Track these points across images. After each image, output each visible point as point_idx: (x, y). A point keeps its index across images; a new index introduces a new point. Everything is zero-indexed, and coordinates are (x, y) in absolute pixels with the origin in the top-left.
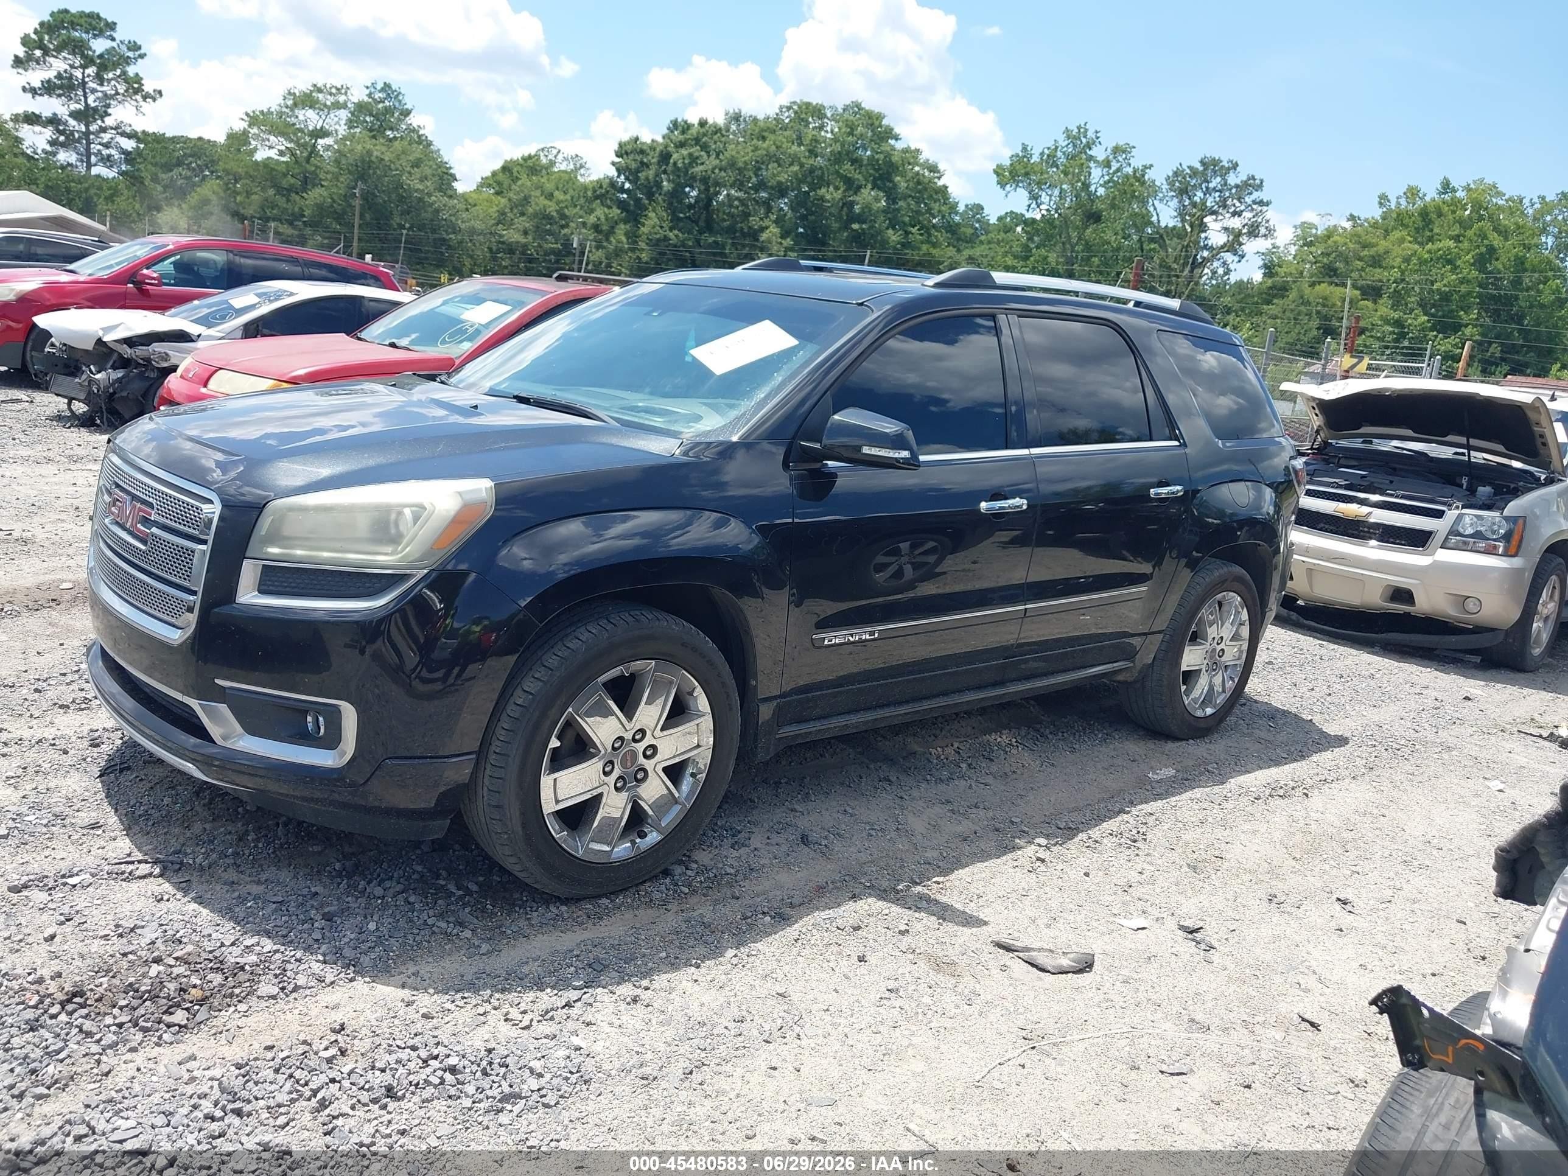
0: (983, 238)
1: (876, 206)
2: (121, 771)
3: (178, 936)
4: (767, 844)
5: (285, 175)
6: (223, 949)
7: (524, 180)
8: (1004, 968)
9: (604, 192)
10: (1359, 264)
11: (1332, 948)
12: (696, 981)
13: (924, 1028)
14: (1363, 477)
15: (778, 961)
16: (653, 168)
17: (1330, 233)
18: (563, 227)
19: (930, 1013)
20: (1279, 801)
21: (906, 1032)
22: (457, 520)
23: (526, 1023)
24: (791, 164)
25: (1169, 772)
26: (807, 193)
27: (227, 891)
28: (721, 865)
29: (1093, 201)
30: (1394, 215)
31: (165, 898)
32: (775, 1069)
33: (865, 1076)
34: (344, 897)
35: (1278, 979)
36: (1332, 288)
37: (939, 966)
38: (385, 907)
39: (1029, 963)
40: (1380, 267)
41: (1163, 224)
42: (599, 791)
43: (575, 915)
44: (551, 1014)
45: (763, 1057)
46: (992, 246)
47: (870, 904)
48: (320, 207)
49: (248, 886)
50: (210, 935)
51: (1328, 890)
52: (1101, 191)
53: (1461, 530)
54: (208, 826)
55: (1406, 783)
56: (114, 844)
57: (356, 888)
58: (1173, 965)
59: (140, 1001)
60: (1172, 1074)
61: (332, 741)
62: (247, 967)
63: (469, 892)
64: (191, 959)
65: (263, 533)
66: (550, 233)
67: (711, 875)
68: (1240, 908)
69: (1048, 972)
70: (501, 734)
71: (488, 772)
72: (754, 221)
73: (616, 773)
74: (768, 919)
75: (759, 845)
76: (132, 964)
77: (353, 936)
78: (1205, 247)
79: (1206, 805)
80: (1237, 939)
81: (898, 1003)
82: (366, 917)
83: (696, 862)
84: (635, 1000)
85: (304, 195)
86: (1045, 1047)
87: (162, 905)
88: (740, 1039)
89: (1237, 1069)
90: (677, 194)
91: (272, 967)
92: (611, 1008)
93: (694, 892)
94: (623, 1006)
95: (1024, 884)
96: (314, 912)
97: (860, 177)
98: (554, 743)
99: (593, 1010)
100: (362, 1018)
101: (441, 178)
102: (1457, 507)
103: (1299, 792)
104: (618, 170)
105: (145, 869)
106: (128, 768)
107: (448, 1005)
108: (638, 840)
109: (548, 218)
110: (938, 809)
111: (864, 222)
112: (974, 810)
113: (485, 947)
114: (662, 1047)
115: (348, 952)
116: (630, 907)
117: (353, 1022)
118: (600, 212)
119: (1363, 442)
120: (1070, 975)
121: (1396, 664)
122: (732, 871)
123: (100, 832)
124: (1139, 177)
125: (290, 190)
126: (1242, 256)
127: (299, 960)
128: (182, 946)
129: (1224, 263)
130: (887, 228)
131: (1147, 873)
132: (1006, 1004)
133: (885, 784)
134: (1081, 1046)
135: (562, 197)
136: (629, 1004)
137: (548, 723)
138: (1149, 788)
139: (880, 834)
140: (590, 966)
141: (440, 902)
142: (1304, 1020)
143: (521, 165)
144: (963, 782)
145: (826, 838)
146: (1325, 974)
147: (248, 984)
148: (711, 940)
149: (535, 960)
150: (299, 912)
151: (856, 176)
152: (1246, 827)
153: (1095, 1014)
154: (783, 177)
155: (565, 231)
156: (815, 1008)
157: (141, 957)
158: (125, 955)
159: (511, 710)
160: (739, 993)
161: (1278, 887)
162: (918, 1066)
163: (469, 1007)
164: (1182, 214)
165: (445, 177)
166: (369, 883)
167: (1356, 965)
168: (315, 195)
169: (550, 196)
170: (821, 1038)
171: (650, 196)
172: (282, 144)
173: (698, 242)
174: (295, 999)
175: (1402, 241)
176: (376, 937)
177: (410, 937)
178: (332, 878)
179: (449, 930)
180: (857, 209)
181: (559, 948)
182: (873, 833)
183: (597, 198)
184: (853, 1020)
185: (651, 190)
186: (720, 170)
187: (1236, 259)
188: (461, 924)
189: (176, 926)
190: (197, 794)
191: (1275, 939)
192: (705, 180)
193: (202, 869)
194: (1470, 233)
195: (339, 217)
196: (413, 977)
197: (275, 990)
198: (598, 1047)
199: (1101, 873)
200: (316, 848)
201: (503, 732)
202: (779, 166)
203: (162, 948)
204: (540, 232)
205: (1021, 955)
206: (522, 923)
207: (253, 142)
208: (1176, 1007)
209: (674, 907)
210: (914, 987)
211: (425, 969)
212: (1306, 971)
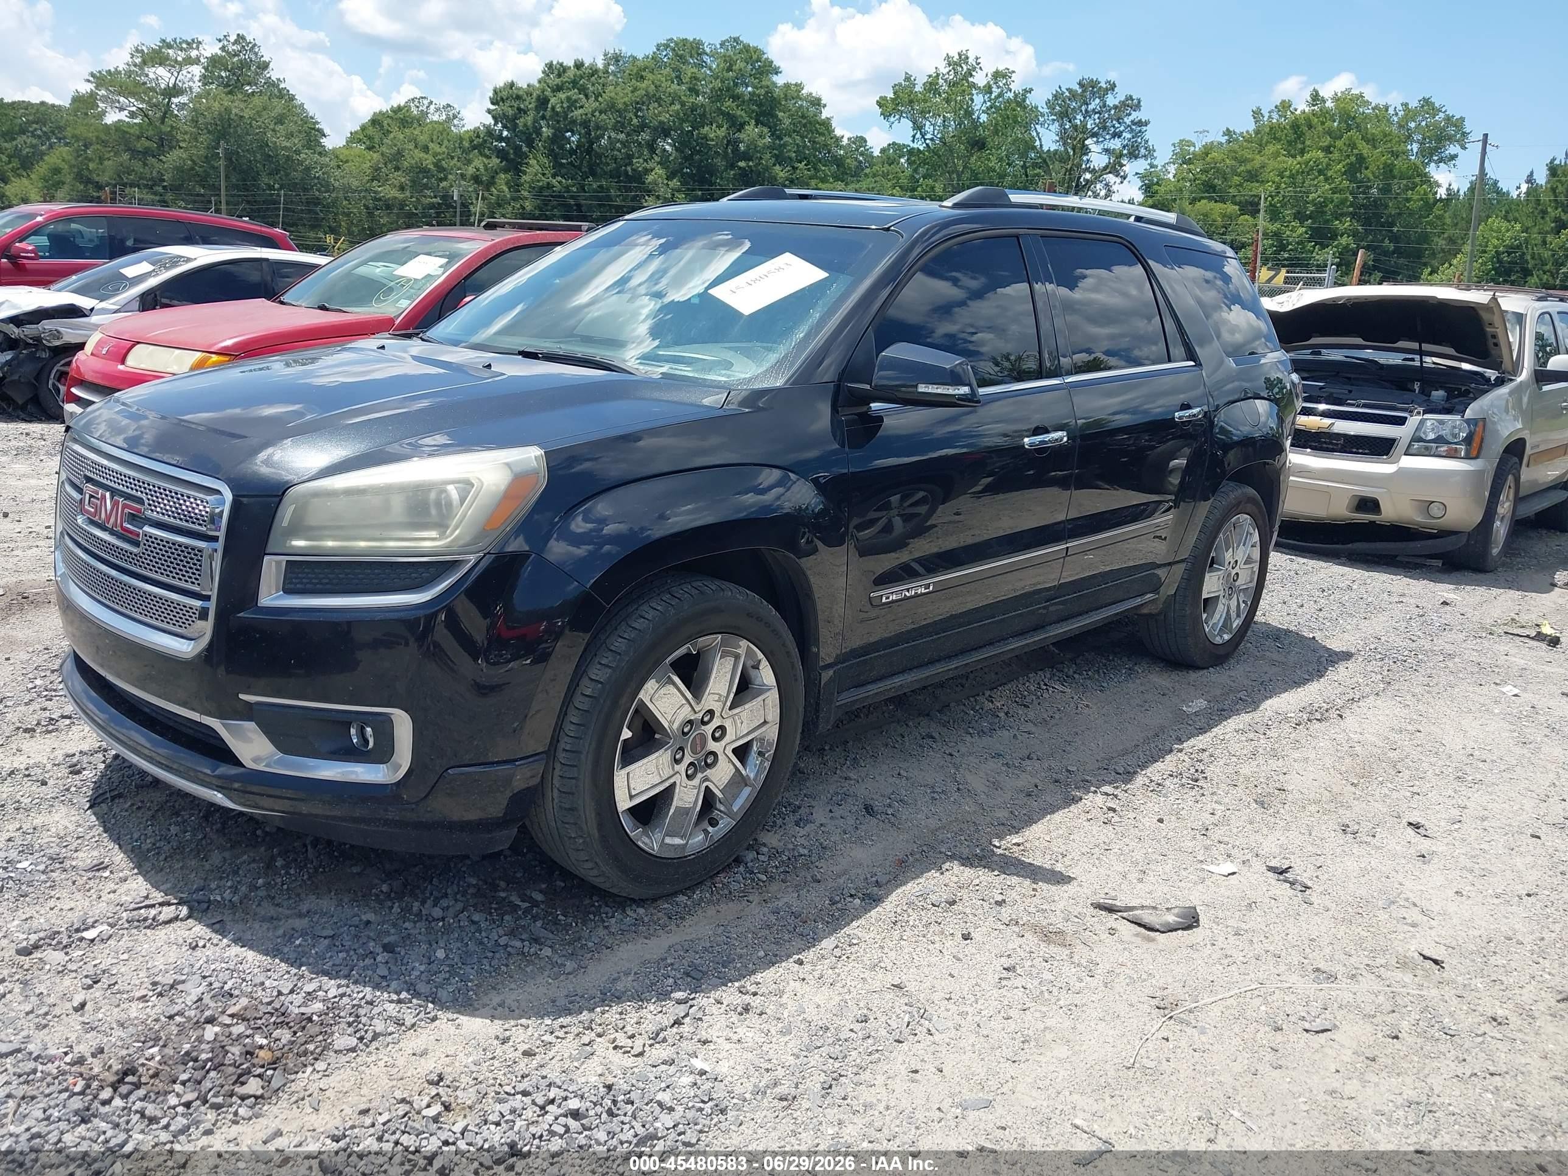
0: (867, 171)
1: (760, 143)
2: (113, 798)
3: (226, 987)
4: (832, 818)
5: (139, 138)
6: (282, 998)
7: (397, 134)
8: (1112, 931)
9: (480, 141)
10: (1237, 179)
11: (1421, 876)
12: (804, 979)
13: (1055, 1007)
14: (1321, 388)
15: (882, 948)
16: (532, 114)
17: (1207, 150)
18: (441, 180)
19: (1055, 990)
20: (1317, 725)
21: (1038, 1015)
22: (509, 494)
23: (638, 1049)
24: (672, 103)
25: (1200, 704)
26: (691, 132)
27: (268, 929)
28: (791, 846)
29: (976, 128)
30: (1267, 130)
31: (201, 944)
32: (916, 1072)
33: (1012, 1070)
34: (400, 922)
35: (1383, 916)
36: (1212, 204)
37: (1048, 935)
38: (447, 930)
39: (1136, 923)
40: (1257, 181)
41: (1045, 149)
42: (671, 781)
43: (655, 918)
44: (661, 1035)
45: (900, 1060)
46: (877, 179)
47: (956, 873)
48: (179, 169)
49: (290, 921)
50: (263, 984)
51: (1395, 814)
52: (984, 118)
53: (1423, 436)
54: (227, 854)
55: (1427, 695)
56: (125, 886)
57: (409, 910)
58: (1275, 910)
59: (203, 1072)
60: (1317, 1032)
61: (383, 753)
62: (315, 1018)
63: (535, 904)
64: (248, 1014)
65: (285, 523)
66: (426, 187)
67: (785, 858)
68: (1318, 842)
69: (1157, 931)
70: (570, 729)
71: (557, 772)
72: (638, 163)
73: (688, 759)
74: (857, 901)
75: (823, 821)
76: (182, 1030)
77: (422, 968)
78: (1087, 170)
79: (1251, 735)
80: (1326, 876)
81: (1019, 982)
82: (431, 945)
83: (764, 845)
84: (747, 1009)
85: (162, 157)
86: (1182, 1015)
87: (198, 953)
88: (870, 1041)
89: (1378, 1019)
90: (558, 138)
91: (342, 1014)
92: (723, 1021)
93: (771, 878)
94: (735, 1018)
95: (1103, 838)
96: (372, 944)
97: (743, 113)
98: (626, 734)
99: (705, 1025)
100: (457, 1064)
101: (308, 134)
102: (1419, 413)
103: (1333, 714)
104: (494, 117)
105: (168, 912)
106: (120, 796)
107: (548, 1038)
108: (710, 829)
109: (425, 171)
110: (992, 765)
111: (750, 159)
112: (1028, 762)
113: (570, 965)
114: (791, 1060)
115: (422, 987)
116: (710, 902)
117: (449, 1069)
118: (478, 162)
119: (1311, 354)
120: (1180, 932)
121: (1367, 574)
122: (806, 852)
123: (107, 874)
124: (1020, 101)
125: (147, 152)
126: (1124, 177)
127: (371, 1003)
128: (234, 1001)
129: (1107, 185)
130: (774, 165)
131: (1219, 813)
132: (1127, 971)
133: (930, 741)
134: (1216, 1010)
135: (437, 149)
136: (741, 1014)
137: (619, 714)
138: (1190, 722)
139: (943, 797)
140: (688, 975)
141: (507, 917)
142: (1425, 958)
143: (391, 118)
144: (1006, 733)
145: (890, 806)
146: (1425, 904)
147: (320, 1038)
148: (805, 932)
149: (627, 974)
150: (356, 946)
151: (739, 113)
152: (1296, 755)
153: (1219, 972)
154: (665, 117)
155: (444, 184)
156: (936, 997)
157: (189, 1019)
158: (171, 1017)
159: (579, 702)
160: (852, 989)
161: (1347, 816)
162: (1062, 1051)
163: (570, 1037)
164: (1063, 137)
165: (312, 134)
166: (423, 903)
167: (1451, 893)
168: (174, 157)
169: (426, 149)
170: (954, 1031)
171: (530, 144)
172: (134, 105)
173: (582, 188)
174: (377, 1049)
175: (1276, 155)
176: (449, 965)
177: (485, 961)
178: (381, 902)
179: (526, 950)
180: (742, 147)
181: (648, 957)
182: (935, 795)
183: (474, 148)
184: (979, 1006)
185: (530, 137)
186: (601, 112)
187: (1118, 180)
188: (536, 940)
189: (222, 976)
190: (206, 818)
191: (1364, 872)
192: (585, 124)
193: (233, 906)
194: (1339, 143)
195: (203, 180)
196: (500, 1009)
197: (353, 1042)
198: (723, 1069)
199: (1173, 818)
200: (355, 870)
201: (572, 727)
202: (660, 105)
203: (212, 1004)
204: (417, 186)
205: (1125, 914)
206: (601, 932)
207: (101, 105)
208: (1296, 958)
209: (755, 898)
210: (1029, 963)
211: (510, 998)
212: (1407, 904)
